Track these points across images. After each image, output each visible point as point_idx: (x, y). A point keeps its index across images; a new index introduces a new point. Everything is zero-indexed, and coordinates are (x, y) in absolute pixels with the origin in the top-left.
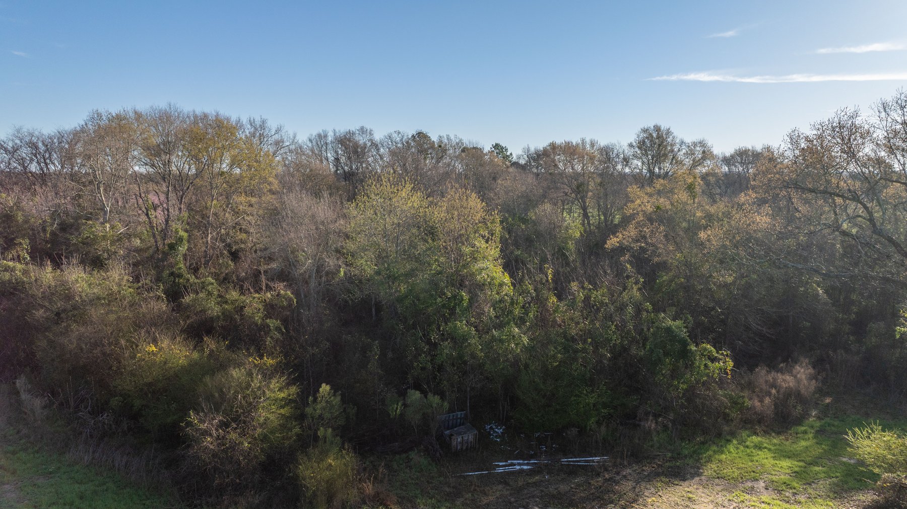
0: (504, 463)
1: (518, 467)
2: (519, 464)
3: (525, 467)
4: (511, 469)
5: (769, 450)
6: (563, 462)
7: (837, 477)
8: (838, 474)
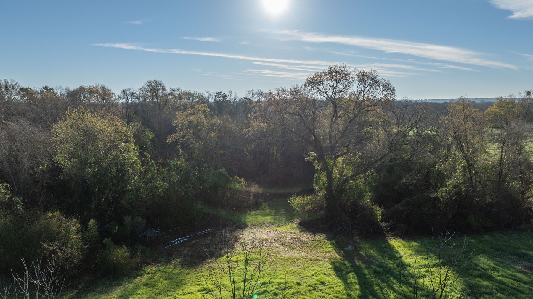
0: (175, 241)
1: (183, 240)
2: (183, 239)
3: (186, 239)
4: (179, 242)
5: (260, 215)
6: (198, 234)
7: (284, 218)
8: (284, 217)
